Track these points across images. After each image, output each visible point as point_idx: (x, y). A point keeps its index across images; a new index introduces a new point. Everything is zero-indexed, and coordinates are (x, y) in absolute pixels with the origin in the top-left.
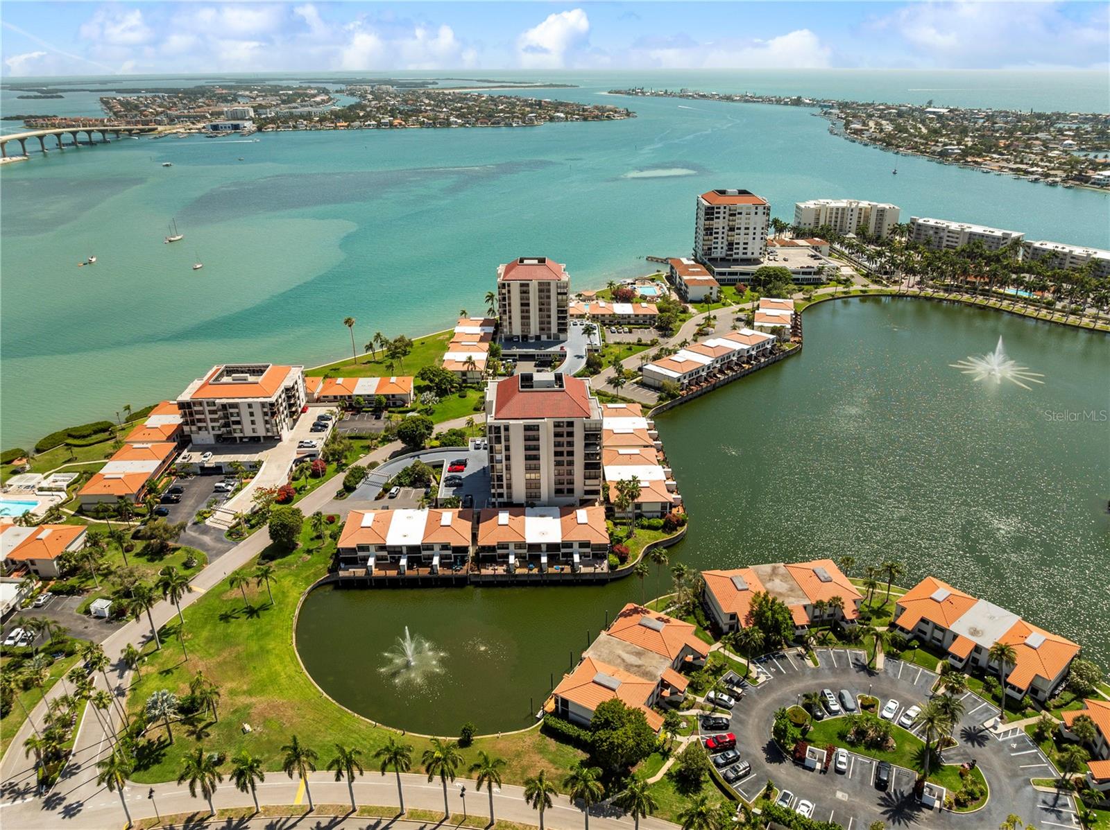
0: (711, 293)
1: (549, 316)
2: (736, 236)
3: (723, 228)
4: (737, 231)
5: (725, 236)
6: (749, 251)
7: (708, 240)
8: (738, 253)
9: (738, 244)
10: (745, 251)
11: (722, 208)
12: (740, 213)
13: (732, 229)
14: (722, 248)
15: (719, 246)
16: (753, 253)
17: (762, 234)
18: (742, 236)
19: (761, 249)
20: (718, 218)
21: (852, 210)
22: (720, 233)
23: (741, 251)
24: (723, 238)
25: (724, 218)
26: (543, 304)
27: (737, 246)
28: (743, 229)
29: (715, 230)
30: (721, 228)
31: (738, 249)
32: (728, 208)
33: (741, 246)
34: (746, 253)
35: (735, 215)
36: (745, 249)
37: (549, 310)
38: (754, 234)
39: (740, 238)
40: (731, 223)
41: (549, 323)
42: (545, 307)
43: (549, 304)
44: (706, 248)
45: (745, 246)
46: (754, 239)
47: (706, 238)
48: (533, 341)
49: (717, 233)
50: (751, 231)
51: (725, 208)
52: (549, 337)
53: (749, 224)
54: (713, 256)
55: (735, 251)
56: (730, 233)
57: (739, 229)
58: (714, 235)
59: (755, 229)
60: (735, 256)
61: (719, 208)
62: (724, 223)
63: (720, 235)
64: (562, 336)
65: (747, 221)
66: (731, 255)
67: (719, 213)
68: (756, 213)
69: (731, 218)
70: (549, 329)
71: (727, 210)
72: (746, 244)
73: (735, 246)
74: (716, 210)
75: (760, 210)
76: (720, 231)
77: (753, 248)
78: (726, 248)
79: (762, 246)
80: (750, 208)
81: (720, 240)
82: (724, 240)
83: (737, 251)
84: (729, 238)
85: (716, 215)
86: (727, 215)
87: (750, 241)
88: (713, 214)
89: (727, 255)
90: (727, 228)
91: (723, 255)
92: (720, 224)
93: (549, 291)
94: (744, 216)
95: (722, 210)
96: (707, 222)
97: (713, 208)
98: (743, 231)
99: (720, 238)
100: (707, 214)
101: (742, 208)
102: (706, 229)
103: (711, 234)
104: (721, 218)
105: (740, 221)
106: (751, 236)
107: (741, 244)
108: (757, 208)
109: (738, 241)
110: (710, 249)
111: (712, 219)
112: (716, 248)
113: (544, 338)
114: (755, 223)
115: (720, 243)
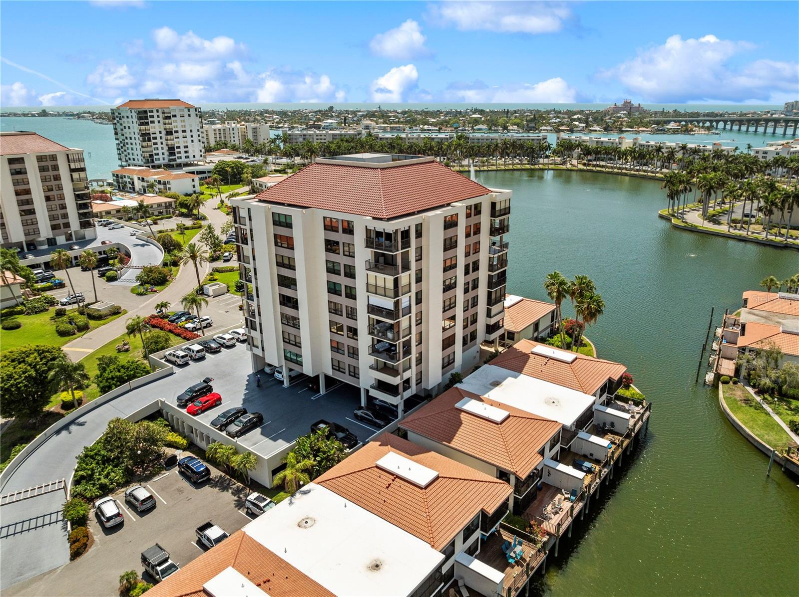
0: (194, 186)
1: (63, 207)
2: (176, 140)
3: (160, 132)
4: (175, 135)
5: (163, 140)
6: (191, 154)
7: (148, 146)
8: (180, 158)
9: (178, 147)
10: (187, 154)
11: (155, 111)
12: (175, 116)
13: (169, 133)
14: (163, 154)
15: (160, 151)
16: (194, 156)
17: (199, 136)
18: (181, 139)
19: (201, 151)
20: (153, 122)
21: (233, 129)
22: (158, 138)
23: (183, 155)
24: (162, 143)
25: (159, 122)
26: (51, 190)
27: (178, 150)
28: (180, 132)
29: (152, 136)
30: (158, 133)
31: (179, 153)
32: (160, 111)
33: (182, 150)
34: (188, 157)
35: (169, 118)
36: (186, 152)
37: (62, 197)
38: (192, 136)
39: (179, 142)
40: (168, 127)
41: (65, 216)
42: (54, 193)
43: (60, 188)
44: (147, 155)
45: (186, 149)
46: (192, 141)
47: (145, 144)
48: (46, 247)
49: (155, 138)
50: (188, 134)
51: (158, 111)
52: (69, 237)
53: (185, 126)
54: (156, 163)
55: (177, 155)
56: (169, 137)
57: (177, 132)
58: (153, 141)
59: (191, 131)
60: (178, 161)
61: (152, 112)
62: (160, 127)
63: (158, 141)
64: (88, 233)
65: (183, 124)
66: (175, 160)
67: (152, 117)
68: (189, 115)
69: (167, 121)
70: (67, 225)
71: (160, 114)
72: (186, 147)
73: (177, 150)
74: (149, 114)
75: (193, 112)
76: (158, 135)
77: (194, 151)
78: (167, 153)
79: (201, 148)
80: (181, 110)
81: (159, 146)
82: (164, 146)
83: (179, 155)
84: (169, 142)
85: (150, 119)
86: (161, 119)
87: (189, 144)
88: (146, 118)
89: (170, 160)
90: (164, 132)
91: (166, 161)
92: (156, 128)
93: (56, 168)
94: (178, 118)
95: (155, 114)
96: (143, 127)
97: (145, 112)
98: (180, 134)
99: (159, 143)
100: (140, 118)
101: (175, 110)
102: (143, 135)
103: (149, 140)
104: (156, 122)
105: (176, 124)
106: (189, 139)
107: (182, 147)
108: (189, 110)
109: (178, 145)
110: (151, 156)
111: (147, 124)
112: (158, 154)
113: (61, 240)
114: (191, 125)
115: (160, 149)
